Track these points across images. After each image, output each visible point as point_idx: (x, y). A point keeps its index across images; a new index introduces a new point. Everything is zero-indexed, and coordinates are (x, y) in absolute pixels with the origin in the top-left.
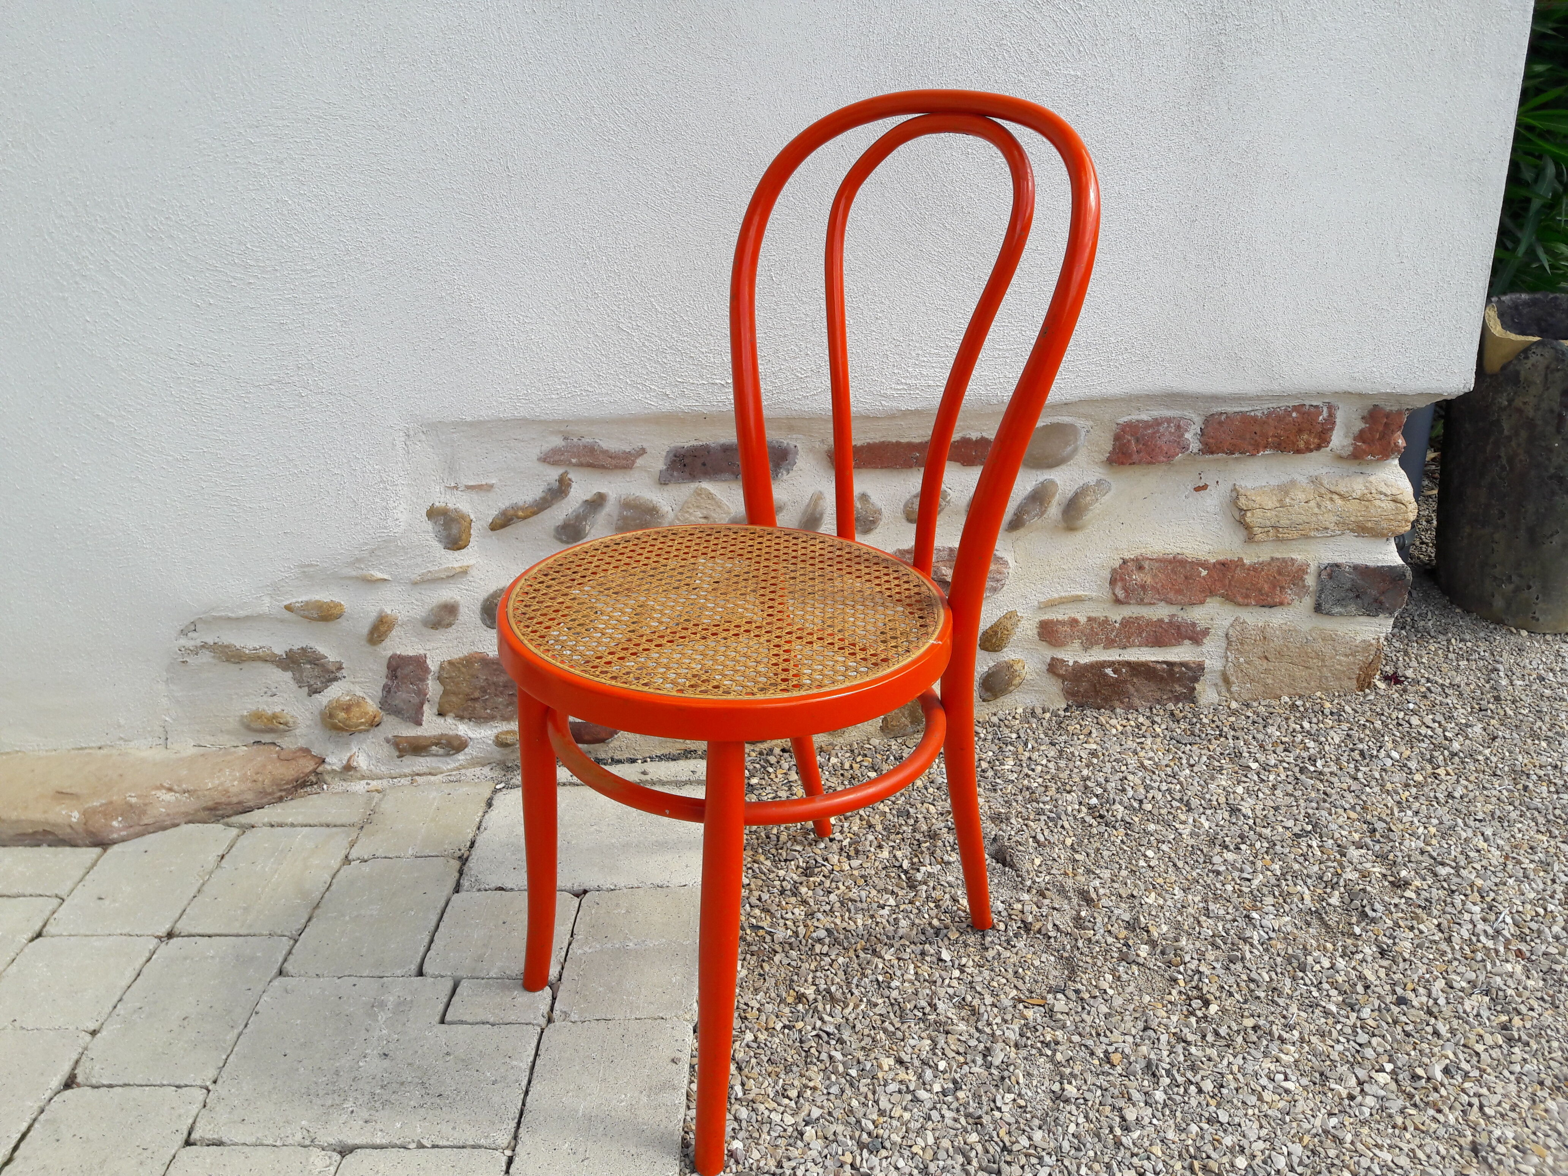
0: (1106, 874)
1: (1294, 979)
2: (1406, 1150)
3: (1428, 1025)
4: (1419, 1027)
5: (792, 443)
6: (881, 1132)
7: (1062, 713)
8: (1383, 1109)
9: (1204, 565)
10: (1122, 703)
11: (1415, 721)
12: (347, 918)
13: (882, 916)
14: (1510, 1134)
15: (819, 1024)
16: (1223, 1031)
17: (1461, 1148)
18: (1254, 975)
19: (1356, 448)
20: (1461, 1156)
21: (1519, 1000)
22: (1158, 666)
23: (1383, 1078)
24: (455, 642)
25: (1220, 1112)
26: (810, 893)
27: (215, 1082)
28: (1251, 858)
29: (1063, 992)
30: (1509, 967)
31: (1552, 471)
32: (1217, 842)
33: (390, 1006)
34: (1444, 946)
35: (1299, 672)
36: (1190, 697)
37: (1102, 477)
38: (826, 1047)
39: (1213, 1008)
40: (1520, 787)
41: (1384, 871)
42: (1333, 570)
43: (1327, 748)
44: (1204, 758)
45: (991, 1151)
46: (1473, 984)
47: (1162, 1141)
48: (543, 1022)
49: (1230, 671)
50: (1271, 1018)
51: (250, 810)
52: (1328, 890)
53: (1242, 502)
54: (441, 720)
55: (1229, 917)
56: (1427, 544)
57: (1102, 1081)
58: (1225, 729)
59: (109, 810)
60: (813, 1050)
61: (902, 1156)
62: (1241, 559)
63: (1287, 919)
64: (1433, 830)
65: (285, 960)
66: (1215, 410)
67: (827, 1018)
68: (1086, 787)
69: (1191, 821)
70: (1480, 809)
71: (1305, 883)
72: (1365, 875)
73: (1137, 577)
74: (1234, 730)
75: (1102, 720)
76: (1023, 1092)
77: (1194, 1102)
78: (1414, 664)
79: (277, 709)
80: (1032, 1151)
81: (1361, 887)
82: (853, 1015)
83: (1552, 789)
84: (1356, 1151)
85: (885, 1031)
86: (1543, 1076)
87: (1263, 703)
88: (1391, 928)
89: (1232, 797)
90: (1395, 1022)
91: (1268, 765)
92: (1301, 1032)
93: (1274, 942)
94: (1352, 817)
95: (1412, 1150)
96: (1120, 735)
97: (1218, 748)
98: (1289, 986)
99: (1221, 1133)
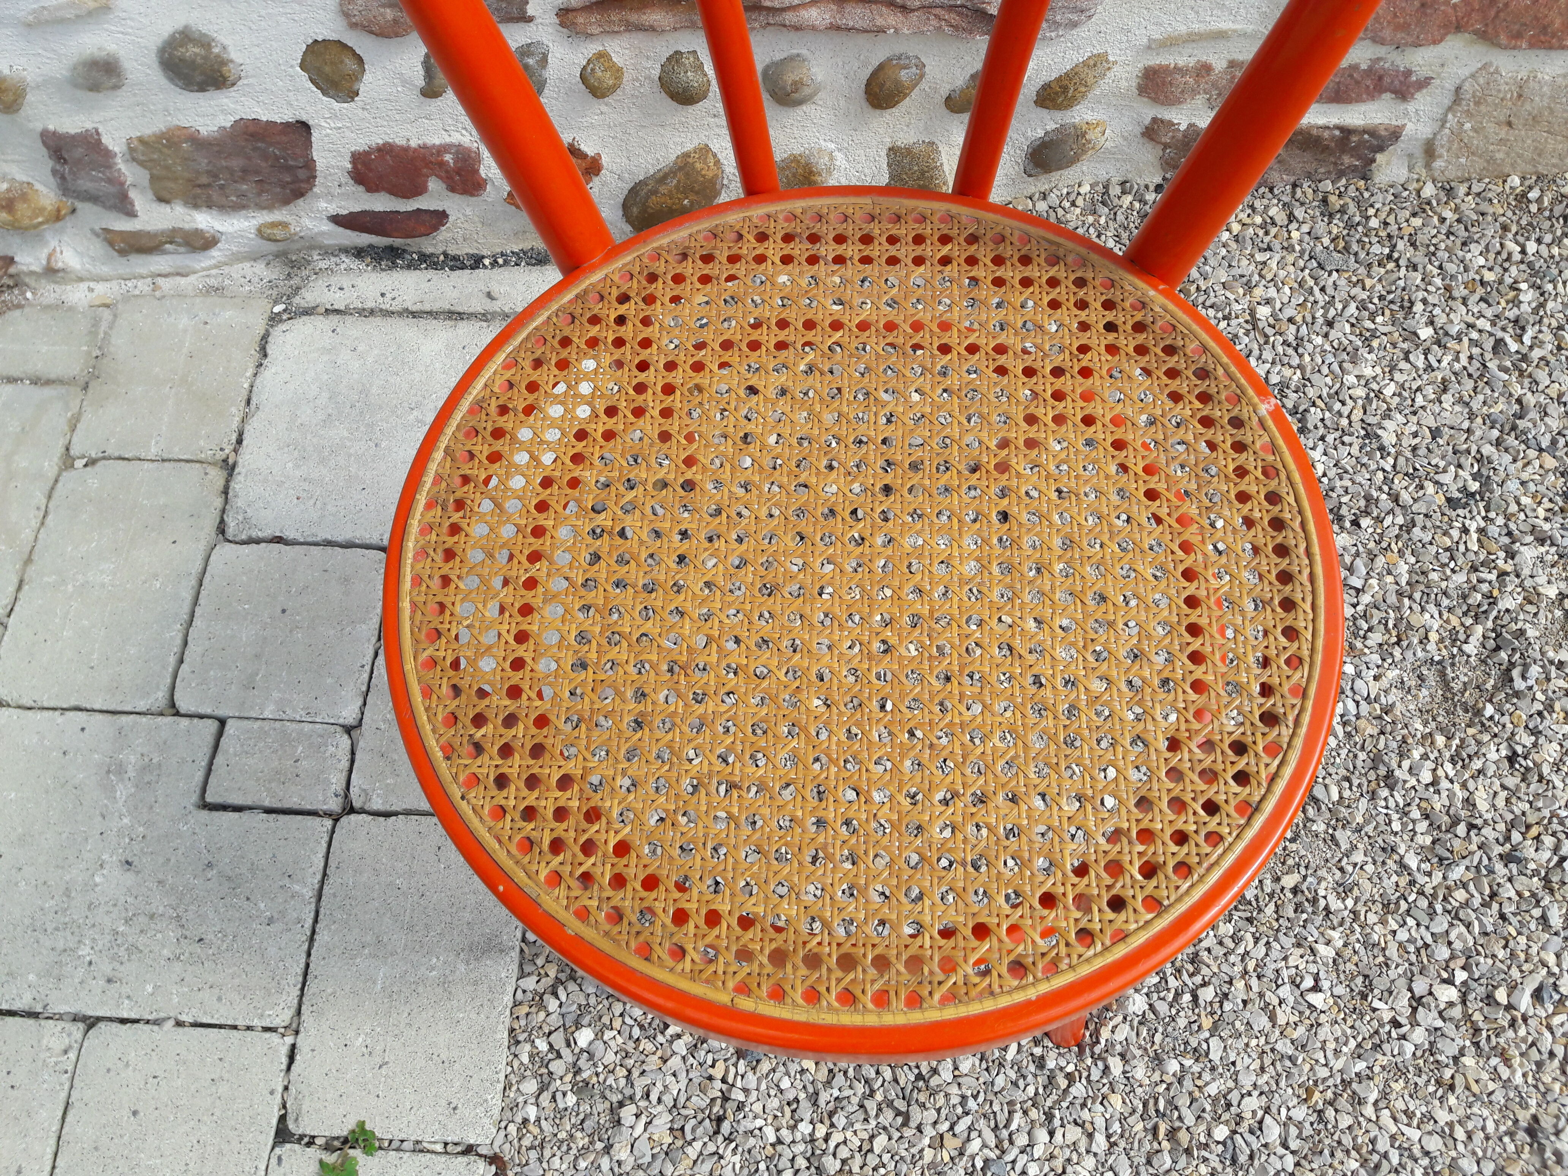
1: (1373, 796)
2: (1443, 1123)
3: (1537, 904)
4: (1524, 906)
7: (1151, 196)
8: (1432, 1050)
12: (70, 588)
16: (1249, 894)
17: (1516, 1122)
20: (1511, 1137)
23: (1449, 994)
24: (137, 111)
25: (1214, 1042)
32: (1329, 504)
33: (131, 772)
36: (1363, 172)
43: (1550, 305)
44: (1352, 306)
45: (902, 1082)
48: (337, 805)
49: (1442, 140)
52: (1469, 621)
54: (165, 209)
58: (1401, 245)
61: (787, 1074)
63: (1393, 674)
71: (1438, 605)
72: (1532, 597)
74: (1413, 244)
77: (1182, 1022)
81: (1520, 625)
84: (1376, 1122)
87: (1476, 188)
88: (1540, 713)
89: (1374, 406)
90: (1493, 895)
91: (1447, 334)
92: (1357, 900)
93: (1362, 723)
94: (1547, 466)
95: (1450, 1125)
96: (1233, 245)
97: (1379, 287)
98: (1362, 811)
99: (1207, 1076)
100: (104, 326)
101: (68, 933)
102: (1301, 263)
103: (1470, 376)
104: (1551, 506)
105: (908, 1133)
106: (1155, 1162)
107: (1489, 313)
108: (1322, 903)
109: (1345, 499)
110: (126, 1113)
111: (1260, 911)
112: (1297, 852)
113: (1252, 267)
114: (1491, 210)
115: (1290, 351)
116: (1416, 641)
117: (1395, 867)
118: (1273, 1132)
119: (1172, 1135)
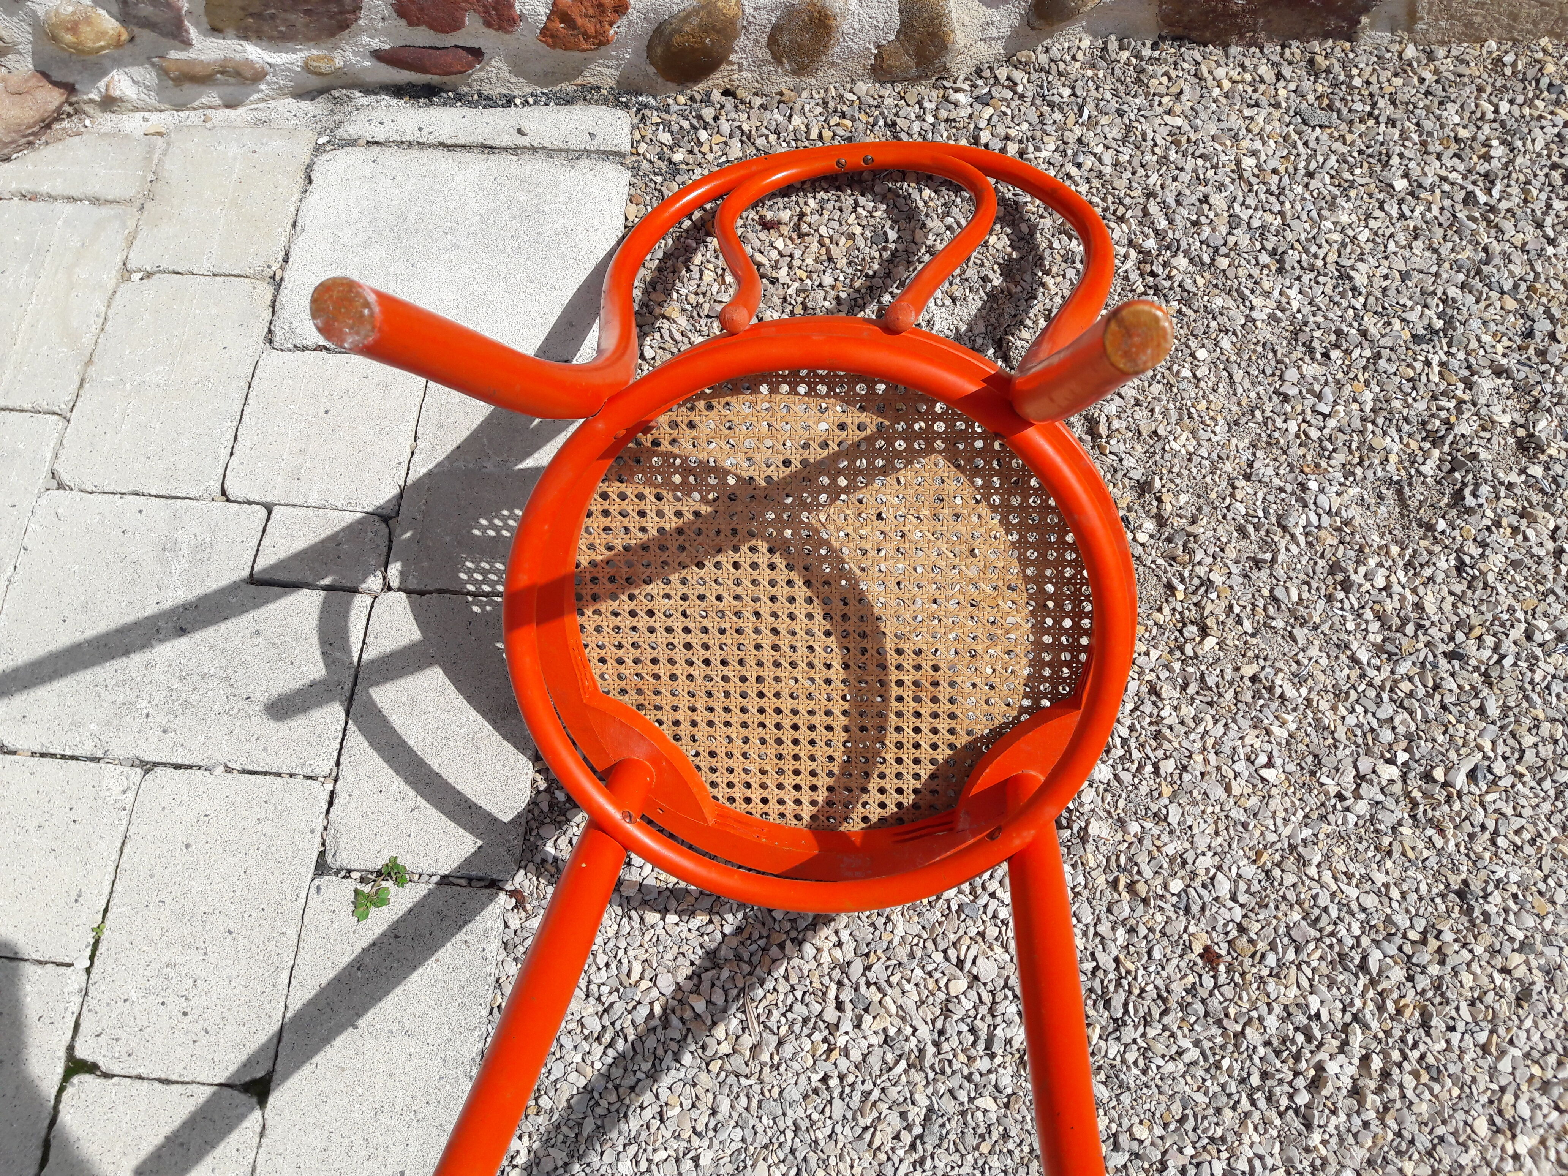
1: (1330, 598)
2: (1379, 884)
3: (1476, 696)
4: (1464, 698)
8: (1372, 820)
10: (1243, 36)
12: (128, 387)
14: (1514, 878)
16: (1211, 681)
17: (1448, 886)
18: (1280, 593)
20: (1443, 901)
25: (1173, 808)
28: (1340, 375)
32: (1302, 338)
33: (185, 550)
34: (1547, 569)
36: (1348, 33)
39: (1210, 642)
43: (1519, 160)
44: (1333, 159)
52: (1427, 446)
54: (216, 41)
55: (1277, 482)
58: (1381, 103)
63: (1354, 491)
65: (56, 456)
68: (1146, 212)
69: (1276, 293)
71: (1399, 430)
72: (1487, 425)
74: (1393, 103)
75: (1205, 66)
77: (1144, 789)
81: (1474, 449)
84: (1319, 881)
87: (1454, 53)
88: (1488, 528)
89: (1348, 250)
90: (1436, 687)
91: (1420, 185)
92: (1311, 690)
93: (1323, 534)
94: (1507, 307)
95: (1386, 886)
96: (1223, 101)
97: (1359, 142)
98: (1319, 612)
99: (1165, 838)
100: (158, 152)
102: (1287, 119)
103: (1440, 225)
104: (1509, 344)
106: (1115, 910)
107: (1461, 167)
108: (1278, 691)
109: (1317, 334)
110: (180, 846)
111: (1220, 695)
112: (1257, 645)
113: (1241, 121)
114: (1467, 72)
115: (1272, 199)
116: (1377, 462)
117: (1347, 661)
118: (1224, 887)
119: (1131, 887)
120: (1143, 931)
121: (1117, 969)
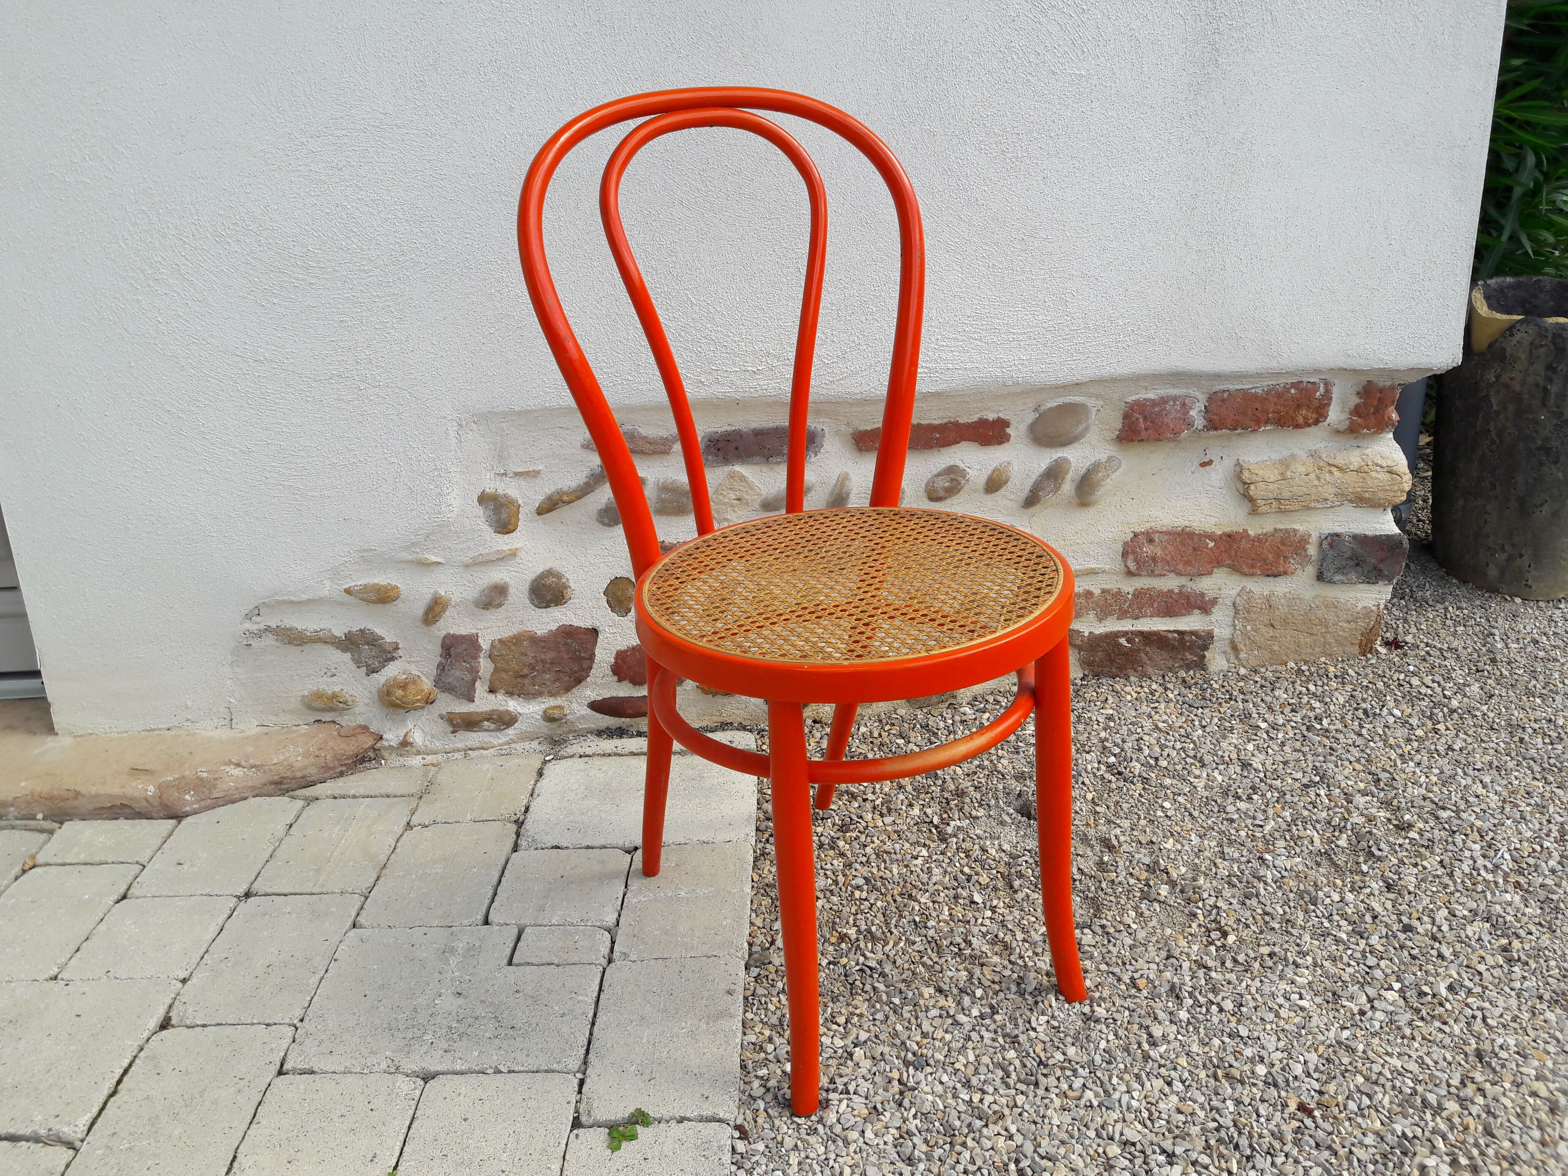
0: (1126, 824)
1: (1306, 912)
2: (1414, 1057)
3: (1433, 948)
4: (1424, 951)
5: (820, 427)
6: (925, 1051)
7: (1078, 682)
8: (1391, 1022)
9: (1211, 536)
10: (1136, 671)
11: (1415, 681)
12: (414, 876)
13: (915, 866)
14: (1512, 1042)
15: (862, 959)
16: (1241, 958)
17: (1466, 1054)
18: (1268, 909)
19: (1352, 422)
20: (1466, 1062)
21: (1519, 925)
22: (1170, 635)
24: (505, 622)
25: (1240, 1028)
26: (847, 846)
27: (302, 1020)
28: (1263, 807)
29: (1089, 927)
30: (1508, 897)
31: (1539, 443)
32: (1230, 793)
33: (460, 951)
34: (1446, 880)
35: (1304, 639)
36: (1201, 664)
37: (1114, 454)
38: (869, 980)
39: (1231, 938)
40: (1516, 739)
41: (1388, 816)
42: (1333, 540)
43: (1332, 707)
44: (1216, 720)
45: (1029, 1065)
46: (1474, 912)
47: (1187, 1054)
48: (604, 962)
49: (1238, 639)
50: (1286, 946)
51: (313, 784)
52: (1337, 834)
53: (1246, 475)
54: (491, 697)
55: (1243, 859)
56: (1424, 522)
57: (1129, 1003)
58: (1235, 693)
59: (181, 785)
60: (858, 983)
61: (945, 1071)
62: (1245, 531)
63: (1299, 860)
64: (1434, 779)
65: (358, 914)
66: (1219, 387)
67: (869, 954)
68: (1104, 748)
69: (1205, 775)
70: (1479, 760)
71: (1315, 828)
72: (1370, 819)
73: (1147, 549)
74: (1243, 693)
75: (1118, 687)
76: (1056, 1014)
77: (1215, 1020)
78: (1413, 630)
79: (337, 689)
80: (1066, 1064)
81: (1367, 829)
82: (893, 952)
83: (1547, 741)
84: (1368, 1059)
85: (924, 965)
86: (1541, 991)
87: (1270, 668)
88: (1397, 866)
89: (1243, 753)
90: (1402, 947)
91: (1276, 725)
92: (1314, 958)
93: (1286, 880)
96: (1135, 701)
97: (1229, 711)
98: (1301, 918)
99: (1241, 1046)
100: (432, 772)
101: (415, 1030)
102: (1179, 706)
103: (1297, 740)
105: (1041, 1092)
106: (1220, 1091)
107: (1298, 715)
108: (1291, 960)
109: (1239, 790)
110: (458, 1120)
111: (1250, 966)
113: (1150, 709)
114: (1282, 676)
115: (1184, 738)
116: (1306, 843)
117: (1333, 942)
118: (1298, 1069)
119: (1227, 1076)
120: (1247, 1101)
121: (1235, 1125)
